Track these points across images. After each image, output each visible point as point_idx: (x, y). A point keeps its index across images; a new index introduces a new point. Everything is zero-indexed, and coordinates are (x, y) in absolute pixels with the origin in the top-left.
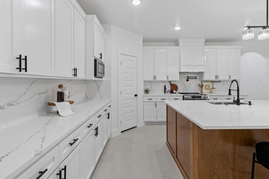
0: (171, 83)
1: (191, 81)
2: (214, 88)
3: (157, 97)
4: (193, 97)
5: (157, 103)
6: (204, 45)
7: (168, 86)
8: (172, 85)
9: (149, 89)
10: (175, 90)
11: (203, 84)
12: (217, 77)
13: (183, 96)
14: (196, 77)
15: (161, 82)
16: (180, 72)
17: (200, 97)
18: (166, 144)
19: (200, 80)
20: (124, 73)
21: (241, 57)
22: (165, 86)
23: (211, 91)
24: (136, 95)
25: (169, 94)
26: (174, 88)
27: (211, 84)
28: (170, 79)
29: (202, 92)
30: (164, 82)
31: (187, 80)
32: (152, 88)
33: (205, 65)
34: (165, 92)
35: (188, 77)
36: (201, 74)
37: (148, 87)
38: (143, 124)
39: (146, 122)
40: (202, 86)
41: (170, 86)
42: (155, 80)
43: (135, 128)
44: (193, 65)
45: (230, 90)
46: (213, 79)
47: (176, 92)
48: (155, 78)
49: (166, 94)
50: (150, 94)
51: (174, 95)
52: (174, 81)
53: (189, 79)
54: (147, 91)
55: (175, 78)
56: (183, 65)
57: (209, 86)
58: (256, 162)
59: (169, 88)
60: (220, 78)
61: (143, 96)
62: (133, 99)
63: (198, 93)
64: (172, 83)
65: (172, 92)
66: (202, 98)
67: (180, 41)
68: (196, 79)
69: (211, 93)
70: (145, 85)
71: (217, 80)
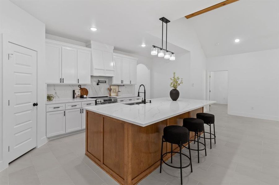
0: (80, 87)
1: (101, 84)
2: (119, 91)
3: (66, 104)
4: (105, 101)
5: (66, 112)
6: (113, 52)
7: (78, 91)
8: (81, 89)
9: (52, 95)
10: (85, 95)
11: (111, 88)
12: (122, 81)
13: (96, 101)
14: (106, 81)
15: (70, 85)
16: (91, 76)
17: (111, 100)
18: (86, 154)
19: (108, 84)
20: (14, 72)
21: (137, 66)
22: (74, 91)
23: (117, 94)
24: (35, 105)
25: (79, 100)
26: (84, 92)
27: (117, 87)
28: (80, 83)
29: (110, 95)
30: (73, 85)
31: (98, 84)
32: (56, 93)
33: (114, 71)
34: (74, 97)
35: (99, 81)
36: (110, 78)
37: (52, 93)
38: (46, 141)
39: (49, 138)
40: (110, 90)
41: (80, 91)
42: (62, 83)
43: (34, 150)
44: (104, 70)
45: (139, 92)
46: (120, 83)
47: (87, 96)
48: (62, 81)
49: (75, 100)
50: (54, 101)
51: (85, 100)
52: (85, 85)
53: (99, 83)
54: (49, 98)
55: (86, 81)
56: (95, 69)
57: (115, 89)
58: (164, 141)
59: (78, 93)
60: (124, 83)
61: (46, 104)
62: (30, 110)
63: (107, 97)
64: (82, 87)
65: (82, 97)
66: (113, 101)
67: (92, 42)
68: (106, 83)
69: (117, 96)
70: (48, 90)
71: (122, 84)
